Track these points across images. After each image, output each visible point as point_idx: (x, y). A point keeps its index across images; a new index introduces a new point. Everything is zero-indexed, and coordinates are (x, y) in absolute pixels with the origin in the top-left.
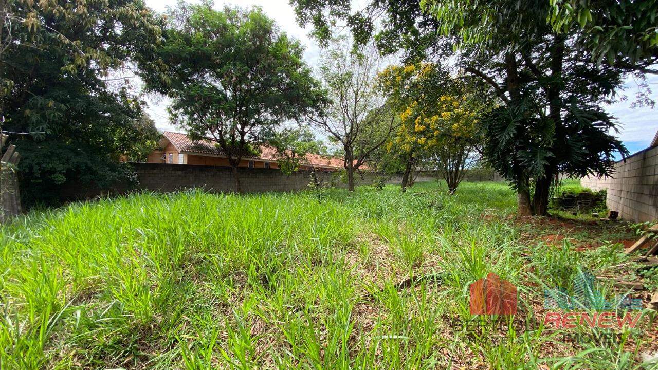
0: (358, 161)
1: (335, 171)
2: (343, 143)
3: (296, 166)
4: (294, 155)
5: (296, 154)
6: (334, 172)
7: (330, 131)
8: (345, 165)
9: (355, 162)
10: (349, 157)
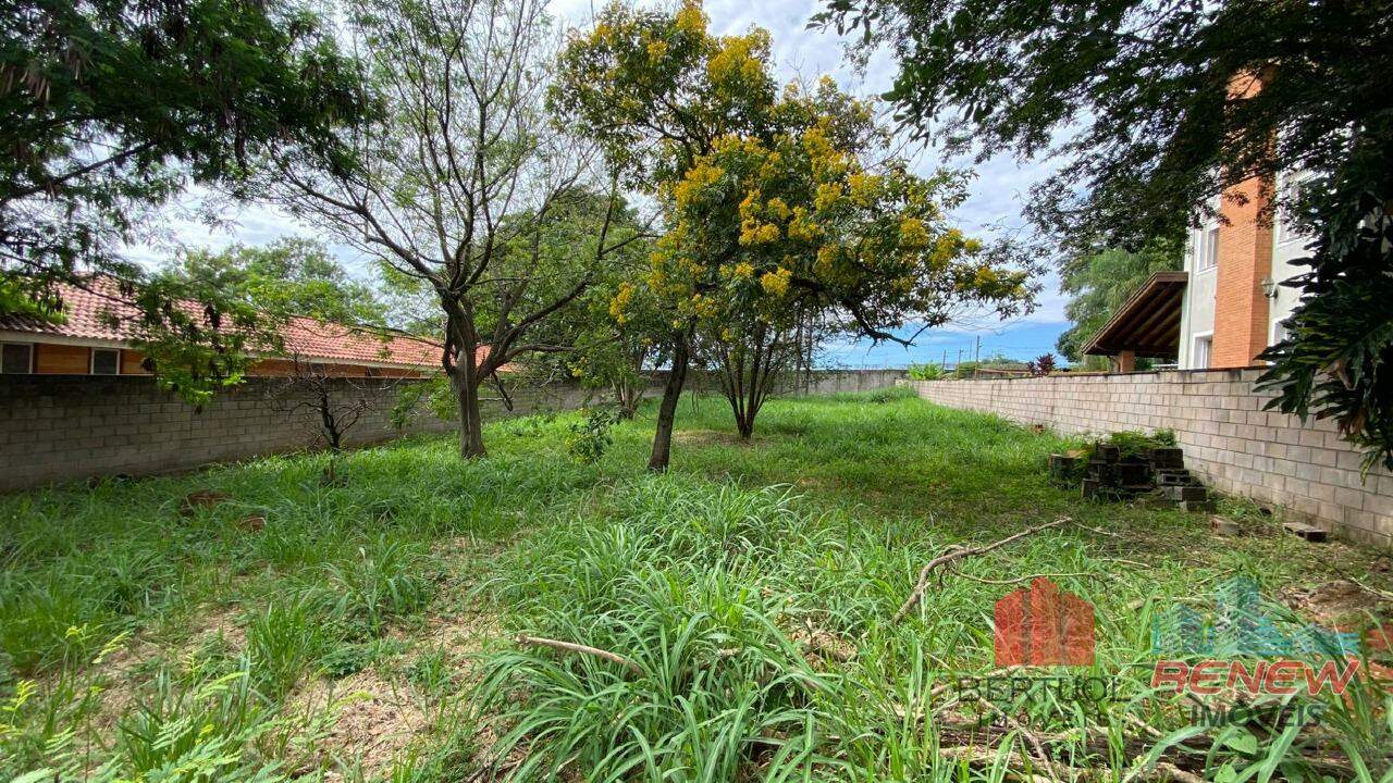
0: (494, 350)
1: (407, 378)
2: (437, 284)
3: (231, 366)
4: (216, 322)
5: (227, 320)
6: (404, 383)
7: (387, 242)
8: (446, 360)
9: (483, 353)
10: (459, 333)
